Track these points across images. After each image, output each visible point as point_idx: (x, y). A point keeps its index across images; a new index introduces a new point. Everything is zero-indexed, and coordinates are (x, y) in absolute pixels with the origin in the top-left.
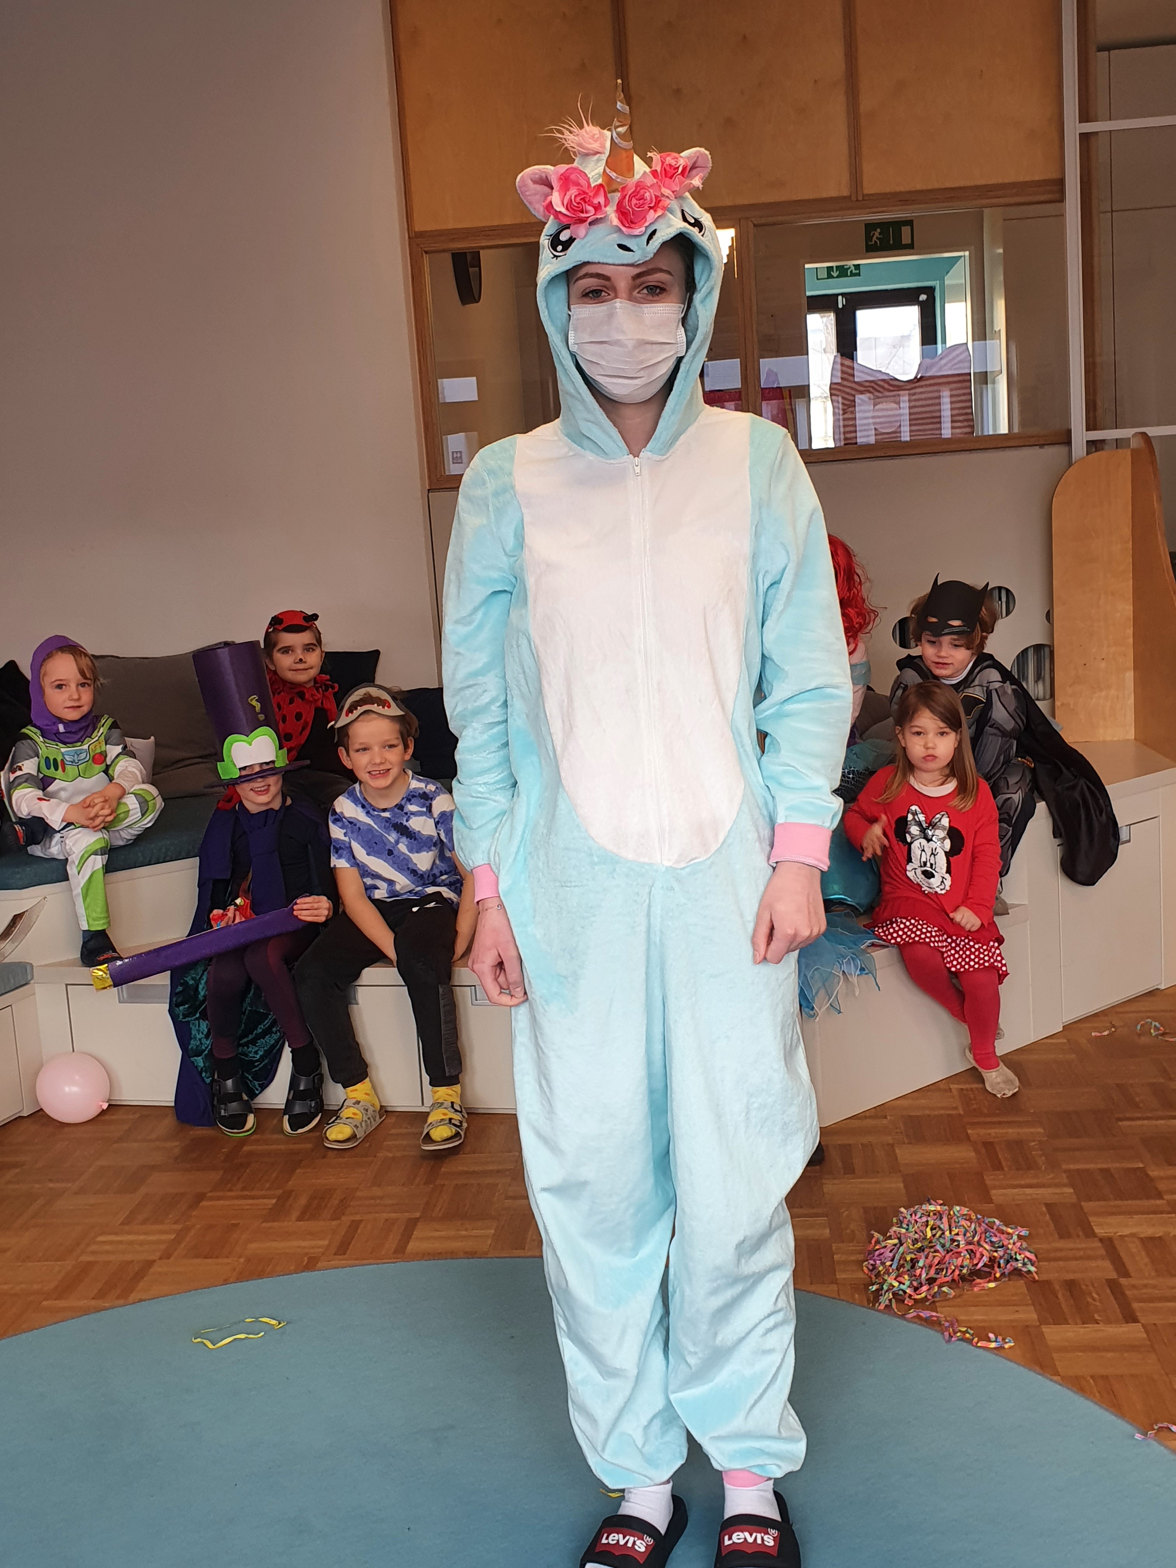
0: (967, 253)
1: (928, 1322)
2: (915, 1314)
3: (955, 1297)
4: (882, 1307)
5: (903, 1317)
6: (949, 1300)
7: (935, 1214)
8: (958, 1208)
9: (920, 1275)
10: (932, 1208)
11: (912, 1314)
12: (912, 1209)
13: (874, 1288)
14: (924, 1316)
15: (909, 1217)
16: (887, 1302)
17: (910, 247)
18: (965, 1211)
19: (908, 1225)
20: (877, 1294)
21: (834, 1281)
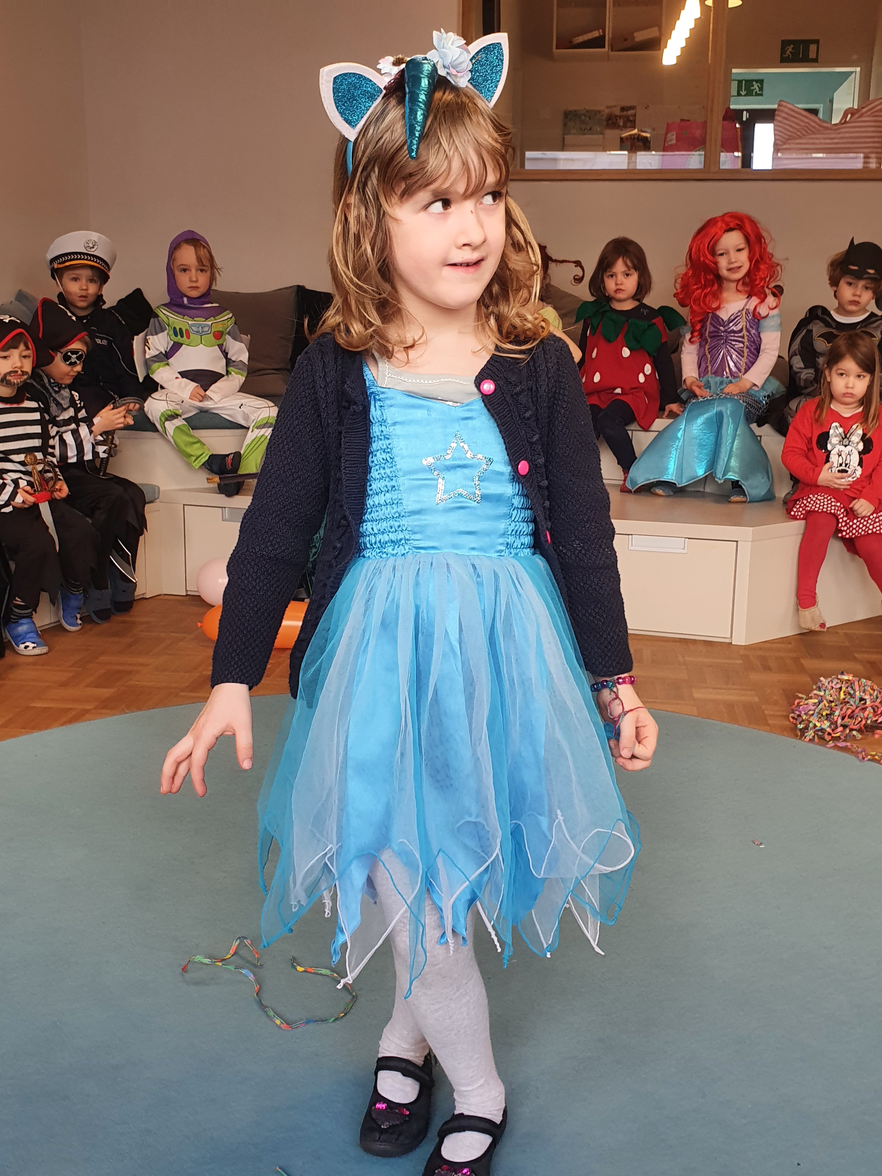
0: (858, 69)
1: (845, 749)
2: (833, 745)
3: (861, 739)
4: (808, 738)
5: (824, 745)
6: (857, 740)
7: (847, 683)
8: (864, 680)
9: (836, 722)
10: (845, 677)
11: (831, 744)
12: (830, 679)
13: (801, 726)
14: (841, 745)
15: (826, 684)
16: (811, 737)
17: (814, 61)
18: (869, 683)
19: (825, 691)
20: (804, 731)
21: (768, 725)
